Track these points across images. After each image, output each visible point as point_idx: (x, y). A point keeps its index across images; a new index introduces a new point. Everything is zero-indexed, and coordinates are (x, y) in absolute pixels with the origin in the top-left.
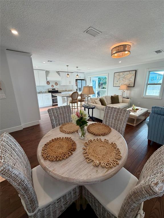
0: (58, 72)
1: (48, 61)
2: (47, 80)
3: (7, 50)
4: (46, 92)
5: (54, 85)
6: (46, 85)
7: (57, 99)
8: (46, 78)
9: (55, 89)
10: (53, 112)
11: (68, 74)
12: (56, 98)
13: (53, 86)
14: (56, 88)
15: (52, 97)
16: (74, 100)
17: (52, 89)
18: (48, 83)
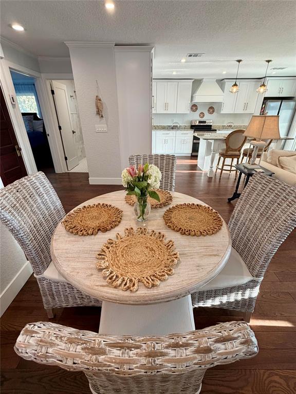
0: (221, 82)
1: (190, 56)
2: (192, 101)
3: (116, 45)
4: (185, 128)
5: (206, 113)
6: (188, 112)
7: (199, 143)
8: (192, 97)
9: (205, 122)
10: (137, 161)
11: (235, 85)
12: (197, 141)
13: (202, 115)
14: (209, 119)
15: (194, 140)
16: (233, 150)
17: (200, 122)
18: (194, 107)
